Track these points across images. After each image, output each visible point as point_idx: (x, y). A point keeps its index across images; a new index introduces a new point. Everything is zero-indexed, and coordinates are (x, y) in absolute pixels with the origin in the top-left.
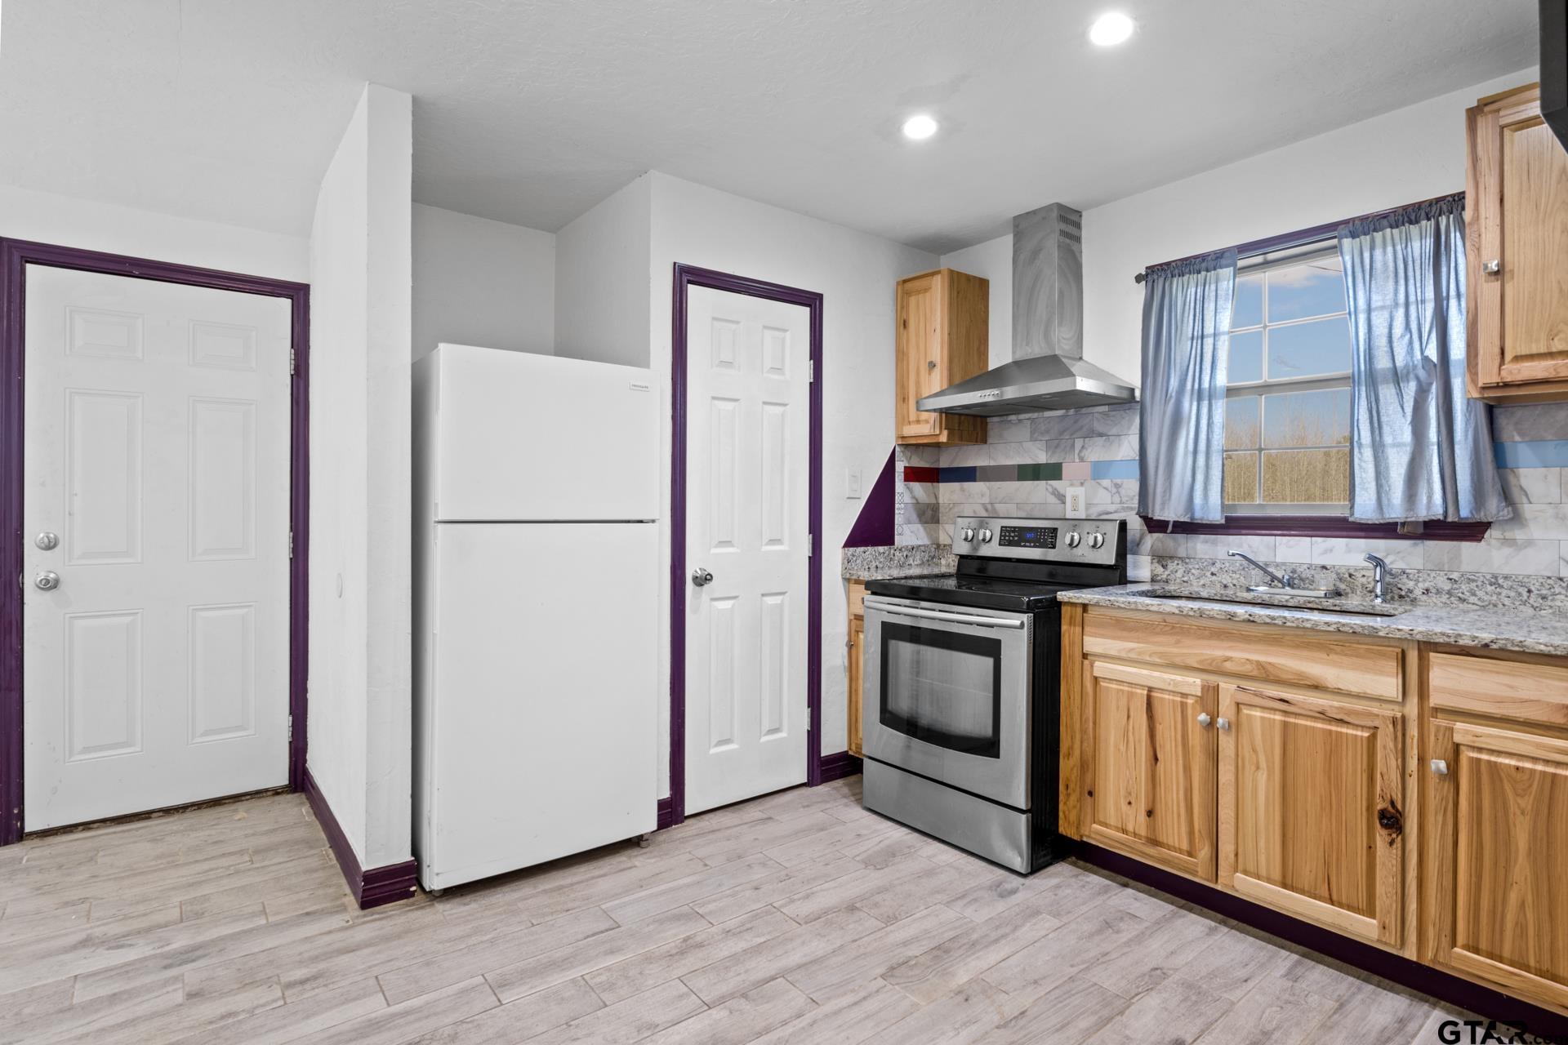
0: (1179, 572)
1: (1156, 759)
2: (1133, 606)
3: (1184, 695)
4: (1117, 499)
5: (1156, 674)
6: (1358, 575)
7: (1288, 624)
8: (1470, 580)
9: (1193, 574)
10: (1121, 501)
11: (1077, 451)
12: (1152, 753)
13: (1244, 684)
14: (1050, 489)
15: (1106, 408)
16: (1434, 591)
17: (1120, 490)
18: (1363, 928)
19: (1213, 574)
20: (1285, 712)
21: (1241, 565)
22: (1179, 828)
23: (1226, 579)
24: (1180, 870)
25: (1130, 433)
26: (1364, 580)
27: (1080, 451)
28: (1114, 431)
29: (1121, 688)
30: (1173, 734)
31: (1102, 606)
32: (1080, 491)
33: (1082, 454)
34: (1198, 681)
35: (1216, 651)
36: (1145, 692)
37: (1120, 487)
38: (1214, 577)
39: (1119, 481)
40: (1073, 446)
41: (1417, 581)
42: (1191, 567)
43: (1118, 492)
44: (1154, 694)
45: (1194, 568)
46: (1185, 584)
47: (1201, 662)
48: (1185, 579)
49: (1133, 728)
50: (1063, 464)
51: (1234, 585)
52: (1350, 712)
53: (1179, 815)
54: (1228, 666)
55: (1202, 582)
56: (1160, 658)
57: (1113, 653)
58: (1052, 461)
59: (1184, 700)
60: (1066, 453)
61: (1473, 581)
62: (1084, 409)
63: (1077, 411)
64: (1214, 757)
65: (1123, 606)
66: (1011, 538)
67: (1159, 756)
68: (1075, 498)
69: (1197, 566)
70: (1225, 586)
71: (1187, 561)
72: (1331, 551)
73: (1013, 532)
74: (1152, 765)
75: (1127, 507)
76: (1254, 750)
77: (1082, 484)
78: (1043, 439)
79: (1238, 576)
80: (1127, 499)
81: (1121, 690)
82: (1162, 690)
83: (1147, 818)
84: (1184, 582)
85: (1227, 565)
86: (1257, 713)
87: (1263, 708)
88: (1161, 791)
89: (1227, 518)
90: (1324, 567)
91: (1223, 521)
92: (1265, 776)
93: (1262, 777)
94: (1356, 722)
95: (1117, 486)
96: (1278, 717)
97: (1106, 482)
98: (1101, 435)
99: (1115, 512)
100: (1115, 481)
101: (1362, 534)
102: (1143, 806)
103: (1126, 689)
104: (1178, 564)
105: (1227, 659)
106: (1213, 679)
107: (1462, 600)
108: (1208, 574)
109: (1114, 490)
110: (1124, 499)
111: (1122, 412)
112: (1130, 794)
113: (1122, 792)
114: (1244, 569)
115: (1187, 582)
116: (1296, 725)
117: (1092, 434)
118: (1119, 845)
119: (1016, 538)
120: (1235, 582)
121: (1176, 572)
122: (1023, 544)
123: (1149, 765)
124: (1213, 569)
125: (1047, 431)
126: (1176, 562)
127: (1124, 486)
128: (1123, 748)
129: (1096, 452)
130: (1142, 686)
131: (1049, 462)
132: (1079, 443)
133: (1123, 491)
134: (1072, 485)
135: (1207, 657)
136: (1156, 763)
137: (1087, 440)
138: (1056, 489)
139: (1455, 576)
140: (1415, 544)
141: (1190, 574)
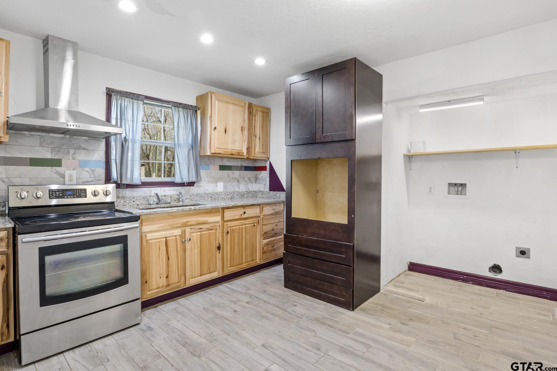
0: (122, 202)
1: (169, 259)
2: (163, 212)
3: (176, 236)
4: (92, 176)
5: (168, 232)
6: (172, 197)
7: (203, 209)
8: (193, 195)
9: (127, 202)
10: (95, 177)
11: (71, 155)
12: (167, 257)
13: (192, 227)
14: (54, 171)
15: (87, 138)
16: (187, 199)
17: (94, 172)
18: (215, 275)
19: (134, 201)
20: (200, 232)
21: (143, 197)
22: (176, 276)
23: (138, 202)
24: (176, 288)
25: (99, 150)
26: (174, 198)
27: (73, 155)
28: (91, 148)
29: (157, 240)
30: (173, 248)
31: (152, 214)
32: (74, 173)
33: (74, 156)
34: (180, 231)
35: (185, 220)
36: (165, 239)
37: (94, 171)
38: (134, 202)
39: (94, 169)
40: (69, 152)
41: (184, 197)
42: (126, 200)
43: (93, 173)
44: (167, 239)
45: (127, 200)
46: (124, 206)
47: (181, 225)
48: (124, 204)
49: (161, 252)
50: (62, 160)
51: (141, 204)
52: (213, 227)
53: (176, 273)
54: (188, 223)
55: (130, 205)
56: (170, 227)
57: (154, 229)
58: (56, 158)
59: (176, 237)
60: (64, 155)
61: (194, 195)
62: (75, 136)
63: (71, 137)
64: (185, 250)
65: (159, 212)
66: (57, 195)
67: (169, 258)
68: (71, 176)
69: (128, 199)
70: (138, 205)
71: (125, 198)
72: (165, 191)
73: (57, 192)
74: (167, 261)
75: (98, 179)
76: (194, 244)
77: (74, 169)
78: (49, 146)
79: (142, 201)
80: (97, 176)
81: (156, 241)
82: (169, 237)
83: (166, 279)
84: (123, 205)
85: (138, 198)
86: (195, 234)
87: (195, 232)
88: (170, 268)
89: (142, 183)
90: (165, 196)
91: (141, 184)
92: (197, 250)
93: (196, 250)
94: (214, 229)
95: (93, 171)
96: (199, 233)
97: (87, 169)
98: (85, 149)
99: (92, 181)
100: (92, 168)
101: (172, 186)
102: (165, 275)
103: (158, 240)
104: (121, 199)
105: (188, 222)
106: (184, 228)
107: (192, 200)
108: (132, 202)
109: (91, 172)
110: (96, 176)
111: (95, 141)
112: (161, 274)
113: (158, 275)
114: (143, 199)
115: (124, 205)
116: (203, 234)
117: (79, 148)
118: (156, 294)
119: (61, 195)
120: (141, 203)
121: (121, 202)
122: (65, 197)
123: (166, 262)
124: (134, 200)
125: (52, 143)
126: (120, 199)
127: (96, 171)
128: (158, 261)
129: (81, 156)
130: (163, 238)
131: (53, 158)
132: (72, 151)
133: (96, 173)
134: (68, 169)
135: (182, 223)
136: (169, 260)
137: (76, 150)
138: (58, 171)
139: (191, 195)
140: (182, 188)
141: (126, 203)
